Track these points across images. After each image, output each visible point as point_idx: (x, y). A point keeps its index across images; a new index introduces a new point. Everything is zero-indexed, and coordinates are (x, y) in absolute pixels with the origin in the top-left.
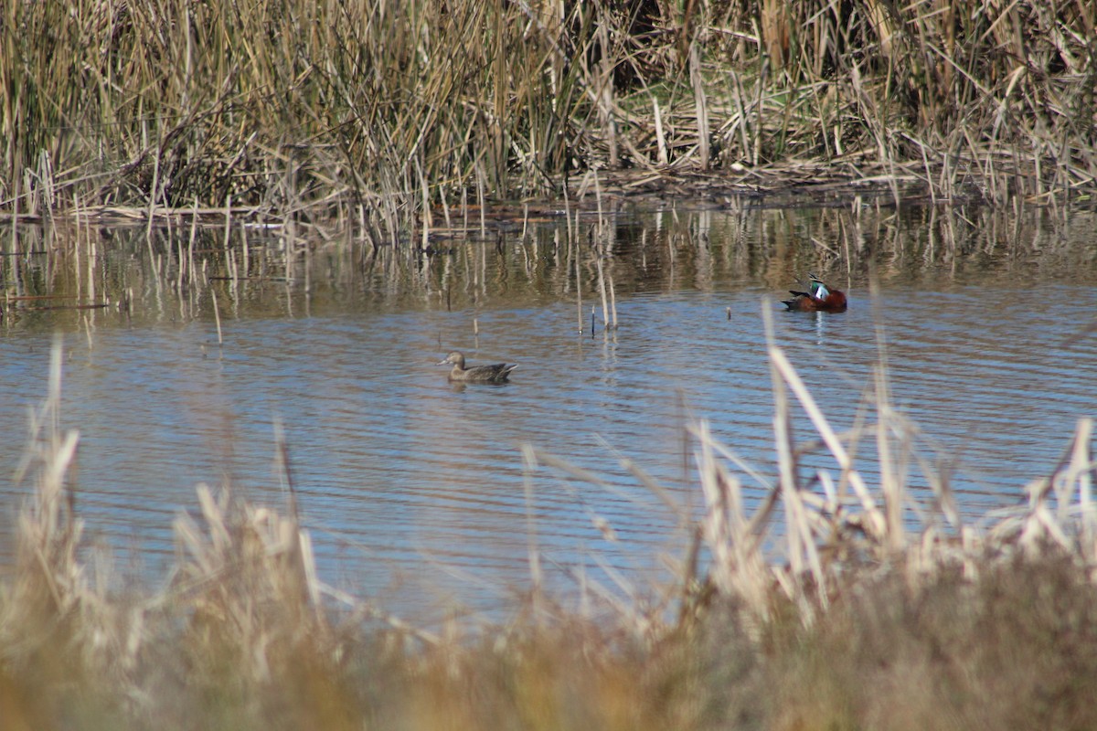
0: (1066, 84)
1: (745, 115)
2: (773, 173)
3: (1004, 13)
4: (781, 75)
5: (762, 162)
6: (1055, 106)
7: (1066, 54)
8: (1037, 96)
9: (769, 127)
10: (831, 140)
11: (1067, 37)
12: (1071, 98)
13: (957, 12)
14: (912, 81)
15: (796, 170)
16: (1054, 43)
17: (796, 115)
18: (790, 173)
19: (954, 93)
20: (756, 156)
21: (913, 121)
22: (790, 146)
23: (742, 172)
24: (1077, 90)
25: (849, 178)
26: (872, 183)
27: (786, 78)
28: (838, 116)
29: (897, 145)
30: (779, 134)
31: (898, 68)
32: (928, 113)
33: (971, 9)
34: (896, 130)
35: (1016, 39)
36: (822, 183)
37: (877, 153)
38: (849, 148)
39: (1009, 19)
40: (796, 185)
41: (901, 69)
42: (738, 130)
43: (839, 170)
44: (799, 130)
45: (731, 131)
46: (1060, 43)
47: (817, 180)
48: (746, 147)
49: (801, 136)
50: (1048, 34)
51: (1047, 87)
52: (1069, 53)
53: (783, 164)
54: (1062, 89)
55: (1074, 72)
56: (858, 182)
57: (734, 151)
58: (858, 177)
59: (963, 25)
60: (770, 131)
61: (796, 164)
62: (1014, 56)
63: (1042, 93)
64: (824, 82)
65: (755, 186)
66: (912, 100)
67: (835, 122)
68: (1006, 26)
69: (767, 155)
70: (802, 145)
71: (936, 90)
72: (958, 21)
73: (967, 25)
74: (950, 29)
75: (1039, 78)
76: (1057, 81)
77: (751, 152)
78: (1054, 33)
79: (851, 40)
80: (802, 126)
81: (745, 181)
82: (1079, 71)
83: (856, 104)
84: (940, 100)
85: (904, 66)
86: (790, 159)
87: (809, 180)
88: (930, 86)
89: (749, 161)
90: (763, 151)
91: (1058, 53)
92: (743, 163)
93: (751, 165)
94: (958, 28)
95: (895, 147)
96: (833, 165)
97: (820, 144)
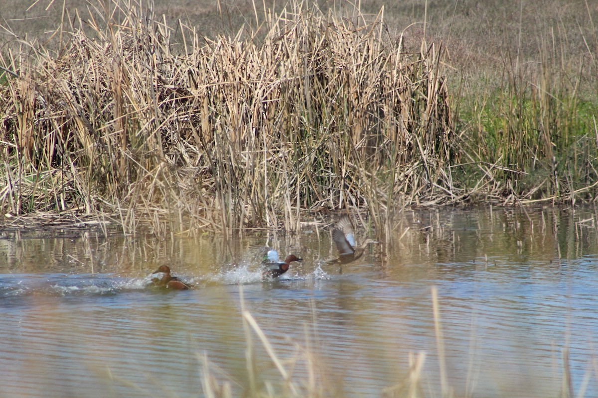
0: (186, 172)
1: (12, 187)
2: (30, 219)
3: (153, 133)
4: (28, 166)
5: (21, 213)
6: (181, 184)
7: (186, 156)
8: (171, 179)
9: (25, 194)
10: (59, 201)
11: (186, 147)
12: (189, 180)
13: (127, 132)
14: (102, 169)
15: (42, 217)
16: (180, 150)
17: (39, 188)
18: (38, 219)
19: (125, 176)
20: (18, 210)
21: (103, 192)
22: (36, 205)
23: (11, 219)
24: (193, 176)
25: (72, 222)
26: (86, 225)
27: (32, 167)
28: (63, 188)
29: (96, 204)
30: (30, 198)
31: (94, 163)
32: (112, 187)
33: (135, 131)
34: (95, 196)
35: (159, 147)
36: (59, 225)
37: (85, 209)
38: (68, 206)
39: (156, 136)
40: (45, 226)
41: (96, 163)
42: (8, 194)
43: (65, 218)
44: (40, 196)
45: (4, 195)
46: (183, 150)
47: (55, 223)
48: (13, 205)
49: (42, 199)
50: (176, 145)
51: (177, 173)
52: (187, 156)
53: (33, 214)
54: (185, 175)
55: (191, 166)
56: (78, 224)
57: (6, 207)
58: (78, 221)
59: (130, 140)
60: (25, 196)
61: (41, 214)
62: (159, 157)
63: (174, 177)
64: (54, 170)
65: (21, 226)
66: (103, 180)
67: (60, 192)
68: (154, 140)
69: (24, 209)
70: (43, 204)
71: (116, 175)
72: (127, 137)
73: (132, 140)
74: (123, 141)
75: (172, 169)
76: (182, 171)
77: (15, 208)
78: (179, 144)
79: (68, 147)
80: (42, 194)
81: (15, 223)
82: (193, 165)
83: (73, 182)
84: (118, 180)
85: (98, 162)
86: (37, 211)
87: (51, 223)
88: (113, 173)
89: (14, 212)
90: (22, 207)
91: (181, 155)
92: (11, 213)
93: (16, 215)
94: (128, 141)
95: (95, 206)
96: (61, 215)
97: (52, 204)
